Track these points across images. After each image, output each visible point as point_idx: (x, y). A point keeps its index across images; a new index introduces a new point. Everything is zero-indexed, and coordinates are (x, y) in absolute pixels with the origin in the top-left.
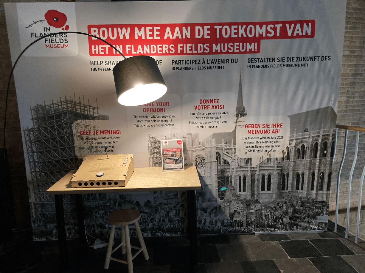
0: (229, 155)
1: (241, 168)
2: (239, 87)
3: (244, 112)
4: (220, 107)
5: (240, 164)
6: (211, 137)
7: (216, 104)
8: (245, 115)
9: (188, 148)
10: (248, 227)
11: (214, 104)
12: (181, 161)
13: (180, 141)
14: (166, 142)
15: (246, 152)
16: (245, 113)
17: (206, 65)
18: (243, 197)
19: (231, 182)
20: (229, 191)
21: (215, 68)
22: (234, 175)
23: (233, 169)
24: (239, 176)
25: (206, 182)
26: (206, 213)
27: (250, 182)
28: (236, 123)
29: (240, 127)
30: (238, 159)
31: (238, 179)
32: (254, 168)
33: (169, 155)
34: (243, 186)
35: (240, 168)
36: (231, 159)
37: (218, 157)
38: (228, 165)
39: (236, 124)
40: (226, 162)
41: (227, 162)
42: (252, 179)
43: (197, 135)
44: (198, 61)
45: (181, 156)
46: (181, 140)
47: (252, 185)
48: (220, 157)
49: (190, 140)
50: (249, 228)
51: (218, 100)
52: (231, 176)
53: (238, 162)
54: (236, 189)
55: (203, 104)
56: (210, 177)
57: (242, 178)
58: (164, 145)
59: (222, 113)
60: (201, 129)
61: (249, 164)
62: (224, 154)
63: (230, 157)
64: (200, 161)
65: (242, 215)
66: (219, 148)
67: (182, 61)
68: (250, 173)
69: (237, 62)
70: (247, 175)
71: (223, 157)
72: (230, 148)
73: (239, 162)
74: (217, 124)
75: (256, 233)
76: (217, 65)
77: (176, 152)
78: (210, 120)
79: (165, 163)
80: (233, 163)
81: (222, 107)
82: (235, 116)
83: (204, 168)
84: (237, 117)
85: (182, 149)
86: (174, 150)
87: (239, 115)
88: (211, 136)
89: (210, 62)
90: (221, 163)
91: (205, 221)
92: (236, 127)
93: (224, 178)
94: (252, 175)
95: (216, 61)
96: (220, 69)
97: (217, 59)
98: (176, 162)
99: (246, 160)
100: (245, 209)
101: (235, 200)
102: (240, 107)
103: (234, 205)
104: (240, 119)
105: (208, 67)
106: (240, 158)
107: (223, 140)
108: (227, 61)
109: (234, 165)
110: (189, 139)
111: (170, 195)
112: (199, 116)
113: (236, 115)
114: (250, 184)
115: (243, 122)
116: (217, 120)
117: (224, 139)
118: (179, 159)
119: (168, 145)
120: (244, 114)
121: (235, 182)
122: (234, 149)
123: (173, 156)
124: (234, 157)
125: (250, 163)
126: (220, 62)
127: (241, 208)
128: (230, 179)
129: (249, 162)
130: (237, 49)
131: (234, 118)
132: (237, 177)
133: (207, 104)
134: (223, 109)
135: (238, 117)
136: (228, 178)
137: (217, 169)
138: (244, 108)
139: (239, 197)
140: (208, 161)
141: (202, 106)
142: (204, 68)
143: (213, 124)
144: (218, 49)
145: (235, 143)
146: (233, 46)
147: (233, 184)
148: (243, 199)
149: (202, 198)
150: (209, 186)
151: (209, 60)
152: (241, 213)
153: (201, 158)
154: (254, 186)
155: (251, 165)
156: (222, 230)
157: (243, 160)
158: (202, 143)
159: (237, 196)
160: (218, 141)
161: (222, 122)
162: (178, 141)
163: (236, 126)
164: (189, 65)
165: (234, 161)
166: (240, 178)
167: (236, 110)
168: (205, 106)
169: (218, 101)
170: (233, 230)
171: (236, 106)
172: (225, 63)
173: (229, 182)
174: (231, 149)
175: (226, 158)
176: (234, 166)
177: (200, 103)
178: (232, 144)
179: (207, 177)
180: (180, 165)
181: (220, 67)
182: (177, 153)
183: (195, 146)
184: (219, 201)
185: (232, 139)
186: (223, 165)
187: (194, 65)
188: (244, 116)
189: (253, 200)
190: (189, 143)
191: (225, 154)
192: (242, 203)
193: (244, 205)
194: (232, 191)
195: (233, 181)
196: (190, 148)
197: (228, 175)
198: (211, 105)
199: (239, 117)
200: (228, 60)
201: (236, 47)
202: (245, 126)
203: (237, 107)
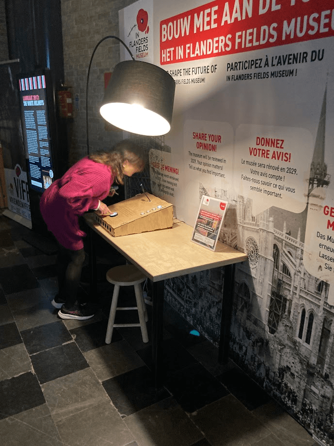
0: (291, 258)
1: (308, 294)
2: (321, 118)
3: (325, 177)
4: (284, 158)
5: (307, 284)
6: (268, 212)
7: (279, 150)
8: (327, 183)
9: (239, 220)
10: (303, 413)
11: (276, 150)
12: (215, 235)
13: (224, 204)
14: (208, 200)
15: (320, 266)
16: (326, 179)
17: (270, 69)
18: (303, 351)
19: (289, 312)
20: (284, 325)
21: (282, 74)
22: (295, 301)
23: (296, 288)
24: (303, 308)
25: (256, 290)
26: (249, 338)
27: (319, 332)
28: (308, 197)
29: (313, 207)
30: (305, 274)
31: (301, 312)
32: (331, 306)
33: (204, 220)
34: (306, 331)
35: (306, 293)
36: (294, 267)
37: (275, 254)
38: (288, 276)
39: (308, 200)
40: (285, 269)
41: (288, 270)
42: (324, 327)
43: (250, 201)
44: (259, 62)
45: (218, 228)
46: (226, 202)
47: (323, 340)
48: (278, 255)
49: (241, 207)
50: (305, 418)
51: (283, 141)
52: (291, 301)
53: (304, 279)
54: (294, 329)
55: (260, 147)
56: (262, 284)
57: (307, 315)
58: (204, 203)
59: (286, 170)
60: (255, 192)
61: (323, 293)
62: (284, 251)
63: (293, 263)
64: (252, 249)
65: (297, 383)
66: (279, 238)
67: (239, 64)
68: (322, 313)
69: (322, 58)
70: (317, 315)
71: (283, 259)
72: (295, 246)
73: (305, 281)
74: (277, 191)
75: (314, 436)
76: (286, 67)
77: (214, 219)
78: (268, 180)
79: (197, 230)
80: (296, 276)
81: (287, 157)
82: (308, 181)
83: (257, 264)
84: (311, 185)
85: (221, 218)
86: (212, 215)
87: (315, 182)
88: (269, 210)
89: (275, 62)
90: (278, 267)
91: (246, 351)
92: (307, 207)
93: (280, 297)
94: (325, 319)
95: (286, 58)
96: (291, 75)
97: (288, 54)
98: (209, 234)
99: (318, 283)
100: (304, 376)
101: (290, 347)
102: (319, 164)
103: (288, 355)
104: (316, 190)
105: (273, 73)
106: (309, 274)
107: (285, 224)
108: (304, 57)
109: (297, 281)
110: (240, 205)
111: (214, 282)
112: (254, 168)
113: (310, 179)
114: (319, 335)
115: (321, 198)
116: (278, 183)
117: (287, 225)
118: (213, 232)
119: (208, 205)
120: (325, 181)
121: (295, 315)
122: (300, 251)
123: (208, 223)
124: (299, 266)
125: (326, 293)
126: (291, 61)
127: (297, 370)
128: (287, 305)
129: (324, 289)
130: (326, 25)
131: (306, 186)
132: (299, 308)
133: (266, 148)
134: (289, 161)
135: (313, 184)
136: (286, 302)
137: (273, 276)
138: (326, 167)
139: (297, 348)
140: (263, 255)
141: (259, 150)
142: (266, 75)
143: (271, 189)
144: (290, 33)
145: (303, 240)
146: (318, 20)
147: (291, 316)
148: (303, 356)
149: (248, 312)
150: (259, 299)
151: (274, 58)
152: (297, 380)
153: (254, 245)
154: (326, 346)
155: (326, 298)
156: (265, 384)
157: (312, 279)
158: (256, 219)
159: (295, 343)
160: (278, 226)
161: (285, 189)
162: (221, 204)
163: (308, 203)
164: (248, 71)
165: (299, 274)
166: (304, 312)
167: (311, 169)
168: (263, 150)
169: (281, 145)
170: (280, 397)
171: (310, 161)
172: (300, 62)
173: (287, 310)
174: (296, 248)
175: (287, 263)
176: (296, 284)
177: (257, 144)
178: (298, 240)
179: (258, 280)
180: (211, 242)
181: (291, 73)
182: (214, 222)
183: (247, 221)
184: (268, 335)
185: (300, 228)
186: (281, 272)
187: (253, 71)
188: (324, 186)
189: (319, 371)
190: (240, 212)
191: (286, 254)
192: (301, 362)
193: (303, 369)
194: (288, 328)
195: (292, 311)
196: (241, 222)
197: (287, 296)
198: (272, 150)
199: (315, 186)
200: (305, 55)
201: (324, 21)
202: (323, 209)
203: (313, 162)
